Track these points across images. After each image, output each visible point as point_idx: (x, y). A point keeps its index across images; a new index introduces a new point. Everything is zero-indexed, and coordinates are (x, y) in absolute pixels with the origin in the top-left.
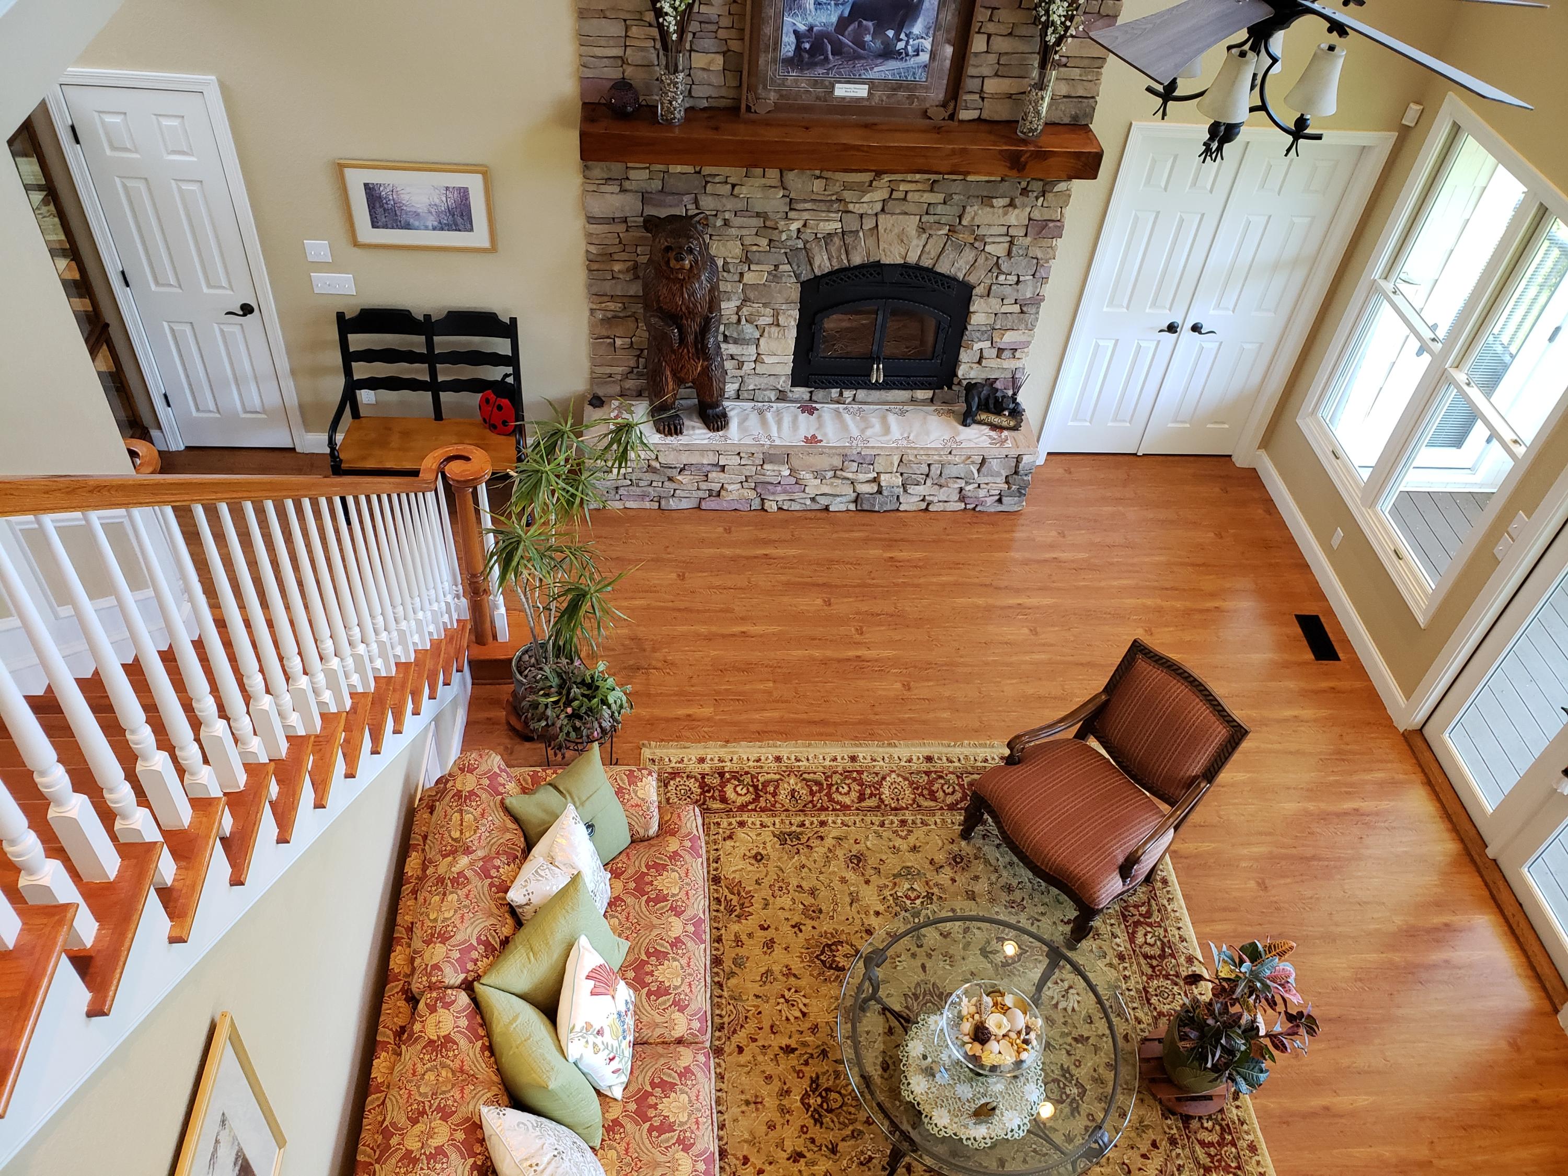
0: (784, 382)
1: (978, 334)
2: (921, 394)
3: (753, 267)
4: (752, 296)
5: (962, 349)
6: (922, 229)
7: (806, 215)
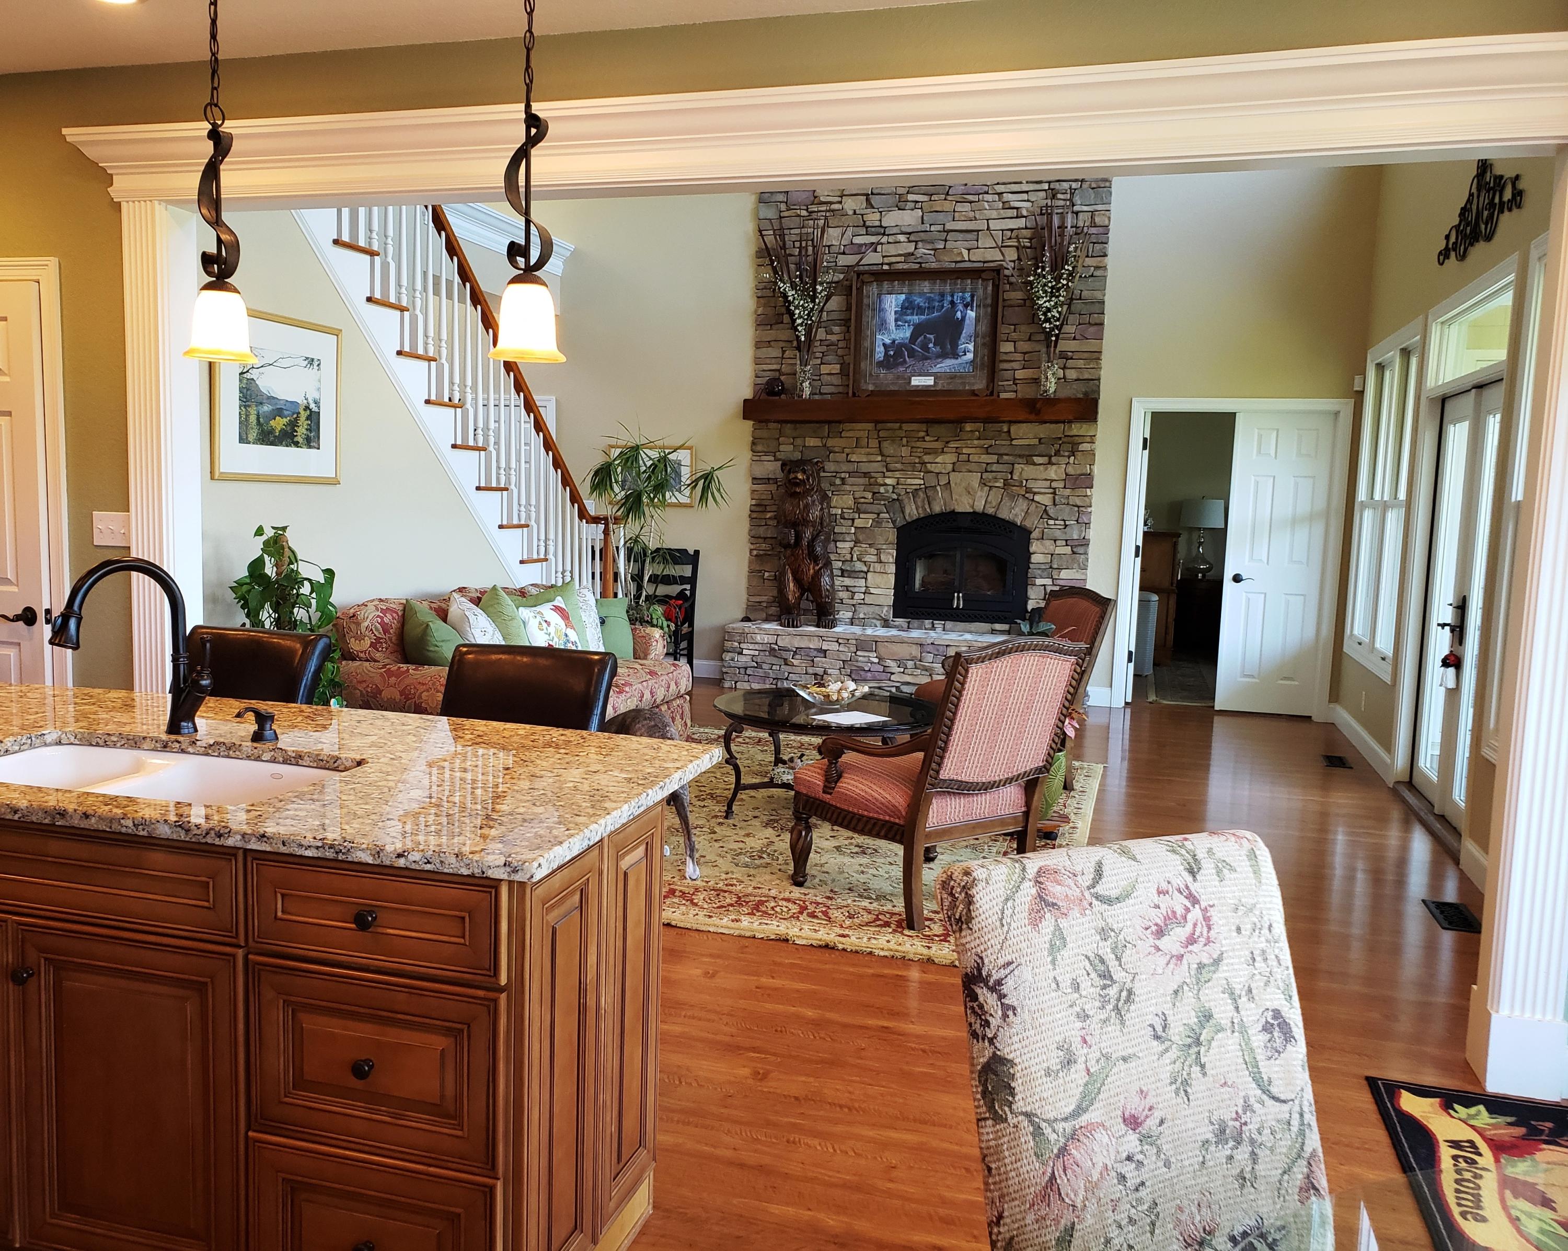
0: (887, 612)
1: (1039, 572)
2: (998, 626)
3: (862, 516)
4: (861, 538)
5: (1029, 587)
6: (983, 483)
7: (897, 474)
